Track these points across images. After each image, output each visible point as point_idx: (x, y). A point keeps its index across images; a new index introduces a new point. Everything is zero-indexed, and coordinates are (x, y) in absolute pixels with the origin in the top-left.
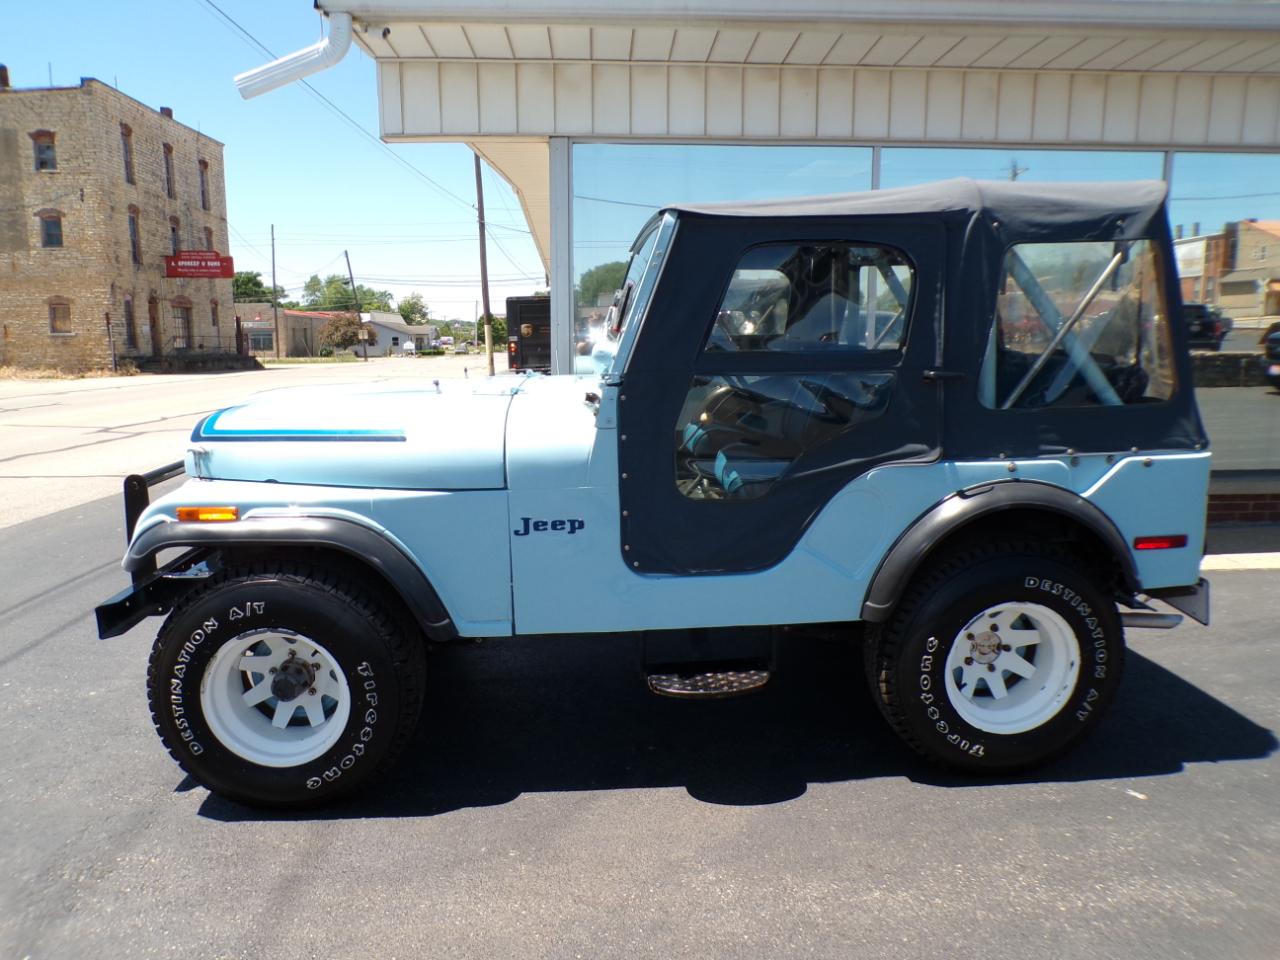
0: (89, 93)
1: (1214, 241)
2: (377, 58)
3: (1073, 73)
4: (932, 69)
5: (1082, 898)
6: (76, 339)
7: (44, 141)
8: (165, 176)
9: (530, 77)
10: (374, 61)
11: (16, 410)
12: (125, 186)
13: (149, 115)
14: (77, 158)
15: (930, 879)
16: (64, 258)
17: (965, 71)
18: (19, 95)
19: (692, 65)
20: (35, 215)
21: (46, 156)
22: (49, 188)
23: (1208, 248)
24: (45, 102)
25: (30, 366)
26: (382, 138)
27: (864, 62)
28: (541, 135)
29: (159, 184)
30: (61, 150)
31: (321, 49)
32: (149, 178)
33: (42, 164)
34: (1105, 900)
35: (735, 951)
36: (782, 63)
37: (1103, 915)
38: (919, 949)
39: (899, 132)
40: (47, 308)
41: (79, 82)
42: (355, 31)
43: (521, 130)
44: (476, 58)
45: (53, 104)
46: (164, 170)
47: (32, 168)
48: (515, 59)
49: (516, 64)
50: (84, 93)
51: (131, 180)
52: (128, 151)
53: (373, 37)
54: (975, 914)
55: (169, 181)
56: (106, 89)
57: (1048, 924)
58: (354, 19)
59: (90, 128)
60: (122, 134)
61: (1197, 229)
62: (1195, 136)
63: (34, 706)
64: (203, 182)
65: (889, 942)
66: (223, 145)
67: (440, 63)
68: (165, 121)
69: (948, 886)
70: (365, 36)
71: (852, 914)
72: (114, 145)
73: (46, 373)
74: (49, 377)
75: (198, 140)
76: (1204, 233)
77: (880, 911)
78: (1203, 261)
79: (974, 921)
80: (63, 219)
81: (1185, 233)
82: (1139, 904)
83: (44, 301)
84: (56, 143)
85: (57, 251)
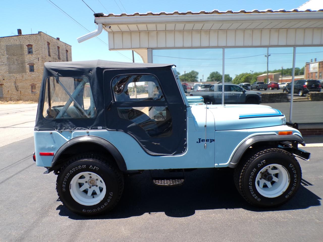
0: (40, 35)
1: (321, 63)
2: (108, 32)
3: (270, 29)
4: (236, 30)
5: (258, 216)
6: (37, 94)
7: (30, 47)
8: (58, 54)
9: (143, 35)
10: (107, 32)
11: (24, 111)
12: (48, 56)
13: (54, 40)
14: (37, 51)
15: (225, 212)
16: (34, 74)
17: (244, 30)
18: (24, 36)
19: (180, 31)
20: (28, 64)
21: (30, 50)
22: (31, 58)
23: (319, 64)
24: (30, 38)
25: (26, 100)
26: (109, 50)
27: (220, 29)
28: (145, 48)
29: (56, 56)
30: (34, 49)
31: (96, 32)
32: (54, 55)
33: (29, 52)
34: (263, 216)
35: (182, 225)
36: (201, 30)
37: (261, 219)
38: (221, 225)
39: (229, 44)
40: (30, 87)
41: (38, 33)
42: (103, 27)
43: (141, 47)
44: (130, 31)
45: (32, 38)
46: (57, 53)
47: (27, 53)
48: (139, 31)
49: (139, 32)
50: (39, 35)
51: (49, 55)
52: (49, 48)
53: (107, 28)
54: (234, 219)
55: (59, 55)
56: (44, 34)
57: (249, 221)
58: (103, 24)
59: (40, 43)
60: (48, 44)
61: (316, 60)
62: (301, 43)
63: (36, 177)
64: (67, 55)
65: (215, 223)
66: (71, 46)
67: (122, 33)
68: (58, 41)
69: (229, 213)
70: (105, 28)
71: (208, 218)
72: (46, 47)
73: (30, 102)
74: (31, 103)
75: (66, 45)
76: (318, 61)
77: (214, 218)
78: (318, 68)
79: (233, 220)
80: (34, 65)
81: (313, 61)
82: (270, 217)
83: (30, 85)
84: (33, 47)
85: (33, 73)
